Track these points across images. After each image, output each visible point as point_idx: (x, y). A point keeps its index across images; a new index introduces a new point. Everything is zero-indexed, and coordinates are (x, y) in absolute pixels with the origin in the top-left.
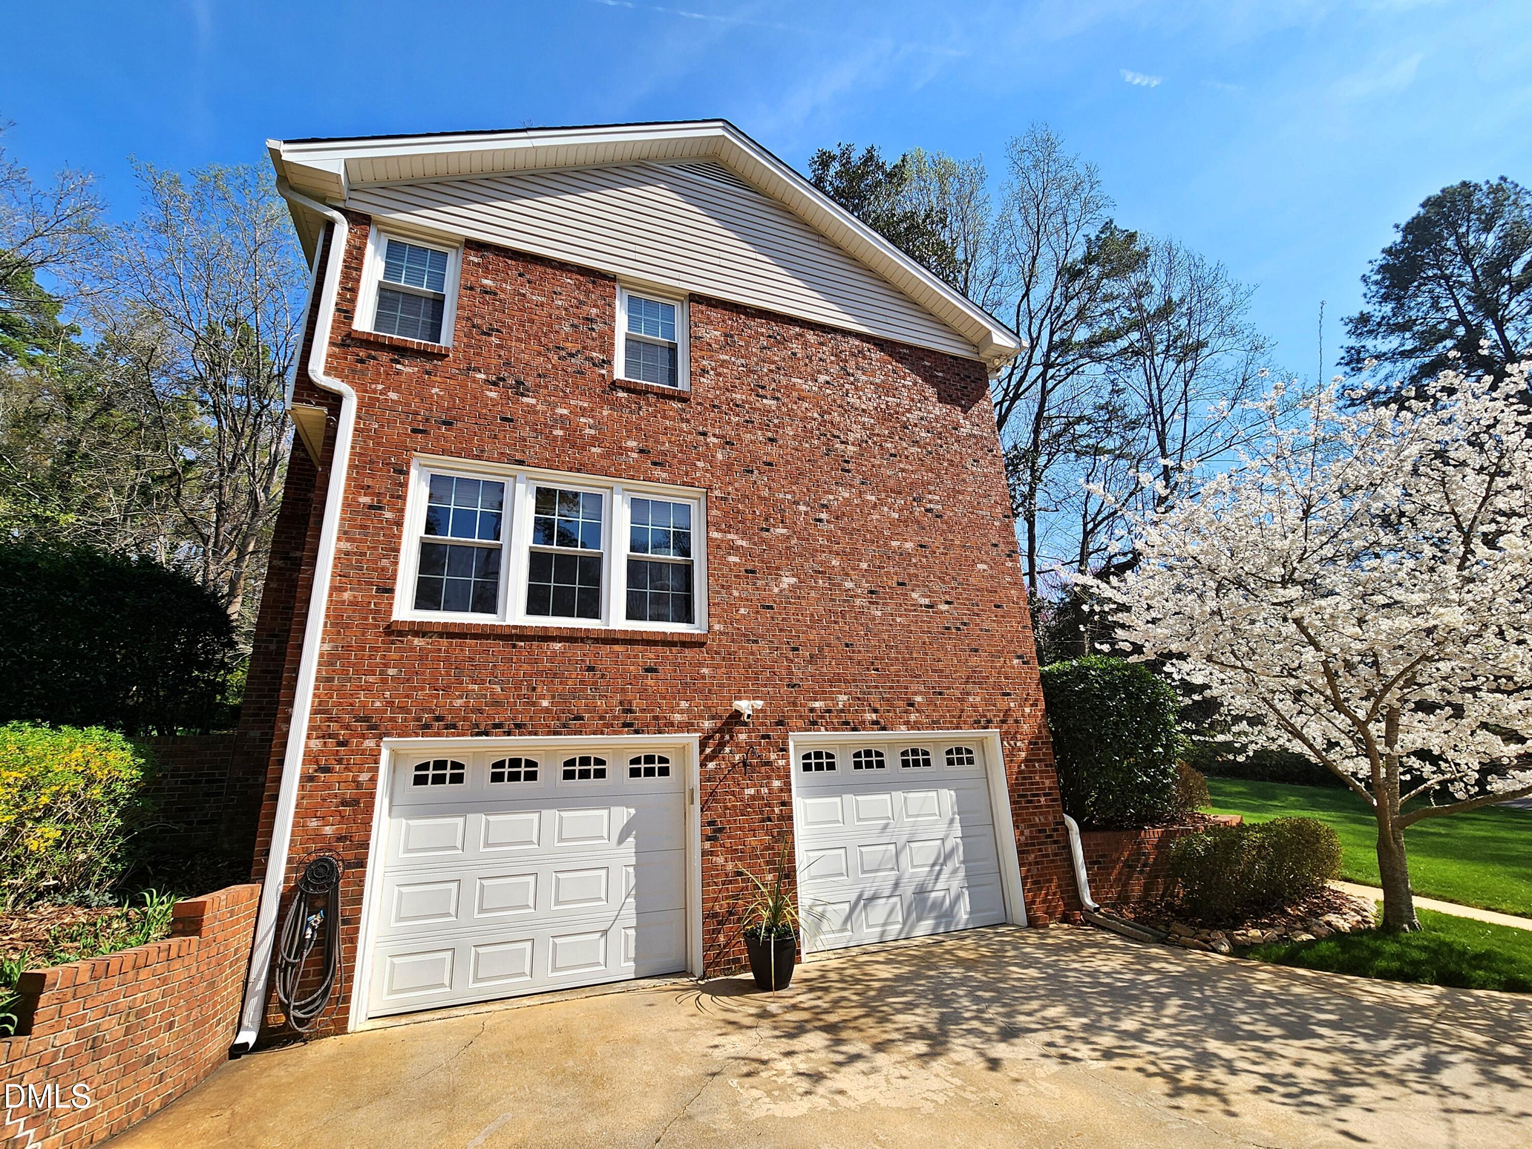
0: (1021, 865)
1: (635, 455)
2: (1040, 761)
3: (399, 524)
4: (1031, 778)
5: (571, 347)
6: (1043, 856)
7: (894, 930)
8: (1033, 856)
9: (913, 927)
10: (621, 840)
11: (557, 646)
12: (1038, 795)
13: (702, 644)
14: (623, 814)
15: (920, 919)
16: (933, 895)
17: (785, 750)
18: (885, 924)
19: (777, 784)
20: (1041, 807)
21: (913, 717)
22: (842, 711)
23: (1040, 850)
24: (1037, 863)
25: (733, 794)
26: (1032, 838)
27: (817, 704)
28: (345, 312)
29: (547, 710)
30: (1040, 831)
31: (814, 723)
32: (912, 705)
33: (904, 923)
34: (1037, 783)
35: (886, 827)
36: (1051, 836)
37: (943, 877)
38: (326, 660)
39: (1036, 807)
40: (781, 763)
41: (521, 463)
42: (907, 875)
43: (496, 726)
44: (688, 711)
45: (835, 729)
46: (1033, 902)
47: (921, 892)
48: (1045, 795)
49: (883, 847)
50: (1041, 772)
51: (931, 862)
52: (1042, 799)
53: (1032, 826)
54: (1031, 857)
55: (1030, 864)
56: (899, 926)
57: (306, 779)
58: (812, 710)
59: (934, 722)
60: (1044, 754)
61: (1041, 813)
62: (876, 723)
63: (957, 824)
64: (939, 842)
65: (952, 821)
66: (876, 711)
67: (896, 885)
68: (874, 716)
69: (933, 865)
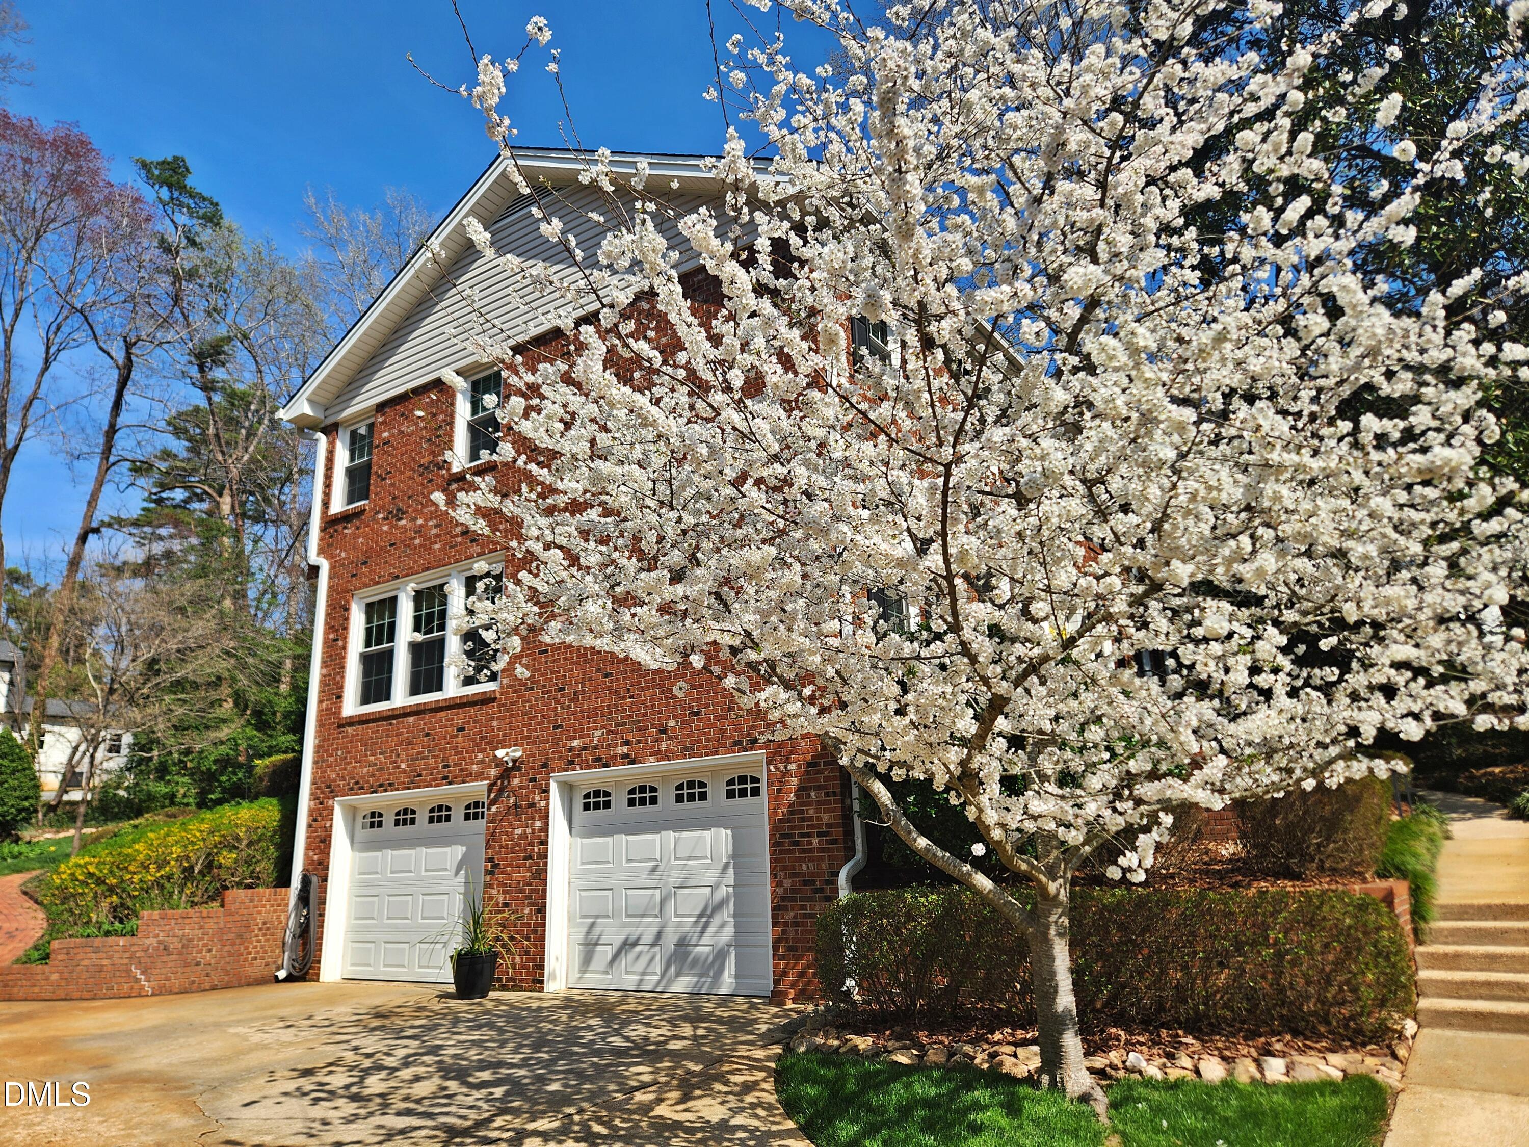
0: (774, 924)
1: (459, 539)
2: (818, 788)
3: (344, 648)
4: (802, 812)
5: (425, 461)
6: (805, 916)
7: (651, 980)
8: (792, 914)
9: (670, 982)
10: (457, 873)
11: (411, 719)
12: (809, 835)
13: (494, 700)
14: (459, 851)
15: (678, 974)
16: (698, 949)
17: (547, 791)
18: (644, 973)
19: (538, 824)
20: (811, 851)
21: (664, 746)
22: (596, 747)
23: (803, 907)
24: (796, 924)
25: (507, 833)
26: (793, 890)
27: (575, 743)
28: (326, 504)
29: (404, 771)
30: (805, 883)
31: (572, 762)
32: (664, 731)
33: (663, 975)
34: (810, 819)
35: (654, 869)
36: (821, 890)
37: (711, 930)
38: (318, 749)
39: (804, 851)
40: (543, 804)
41: (397, 577)
42: (670, 924)
43: (381, 785)
44: (482, 762)
45: (589, 767)
46: (785, 973)
47: (682, 944)
48: (820, 834)
49: (651, 892)
50: (818, 803)
51: (698, 912)
52: (815, 841)
53: (794, 875)
54: (789, 916)
55: (786, 924)
56: (657, 978)
57: (310, 826)
58: (571, 749)
59: (686, 749)
60: (826, 779)
61: (811, 860)
62: (625, 756)
63: (731, 871)
64: (708, 891)
65: (726, 867)
66: (627, 743)
67: (659, 935)
68: (625, 749)
69: (701, 916)
